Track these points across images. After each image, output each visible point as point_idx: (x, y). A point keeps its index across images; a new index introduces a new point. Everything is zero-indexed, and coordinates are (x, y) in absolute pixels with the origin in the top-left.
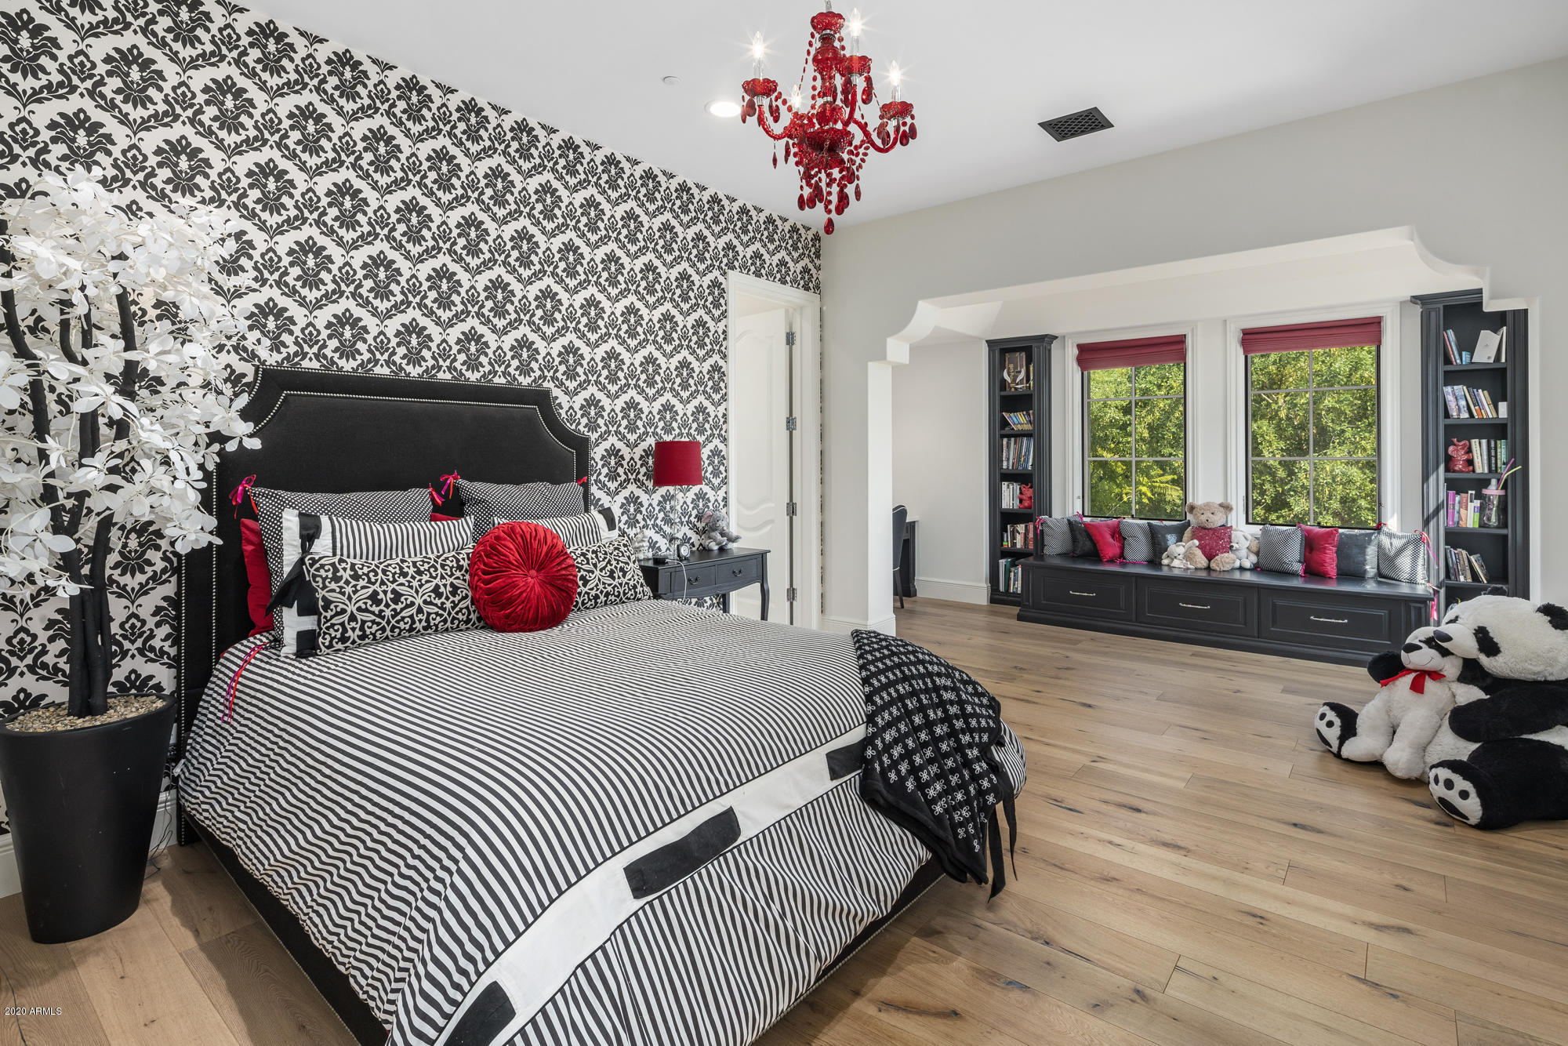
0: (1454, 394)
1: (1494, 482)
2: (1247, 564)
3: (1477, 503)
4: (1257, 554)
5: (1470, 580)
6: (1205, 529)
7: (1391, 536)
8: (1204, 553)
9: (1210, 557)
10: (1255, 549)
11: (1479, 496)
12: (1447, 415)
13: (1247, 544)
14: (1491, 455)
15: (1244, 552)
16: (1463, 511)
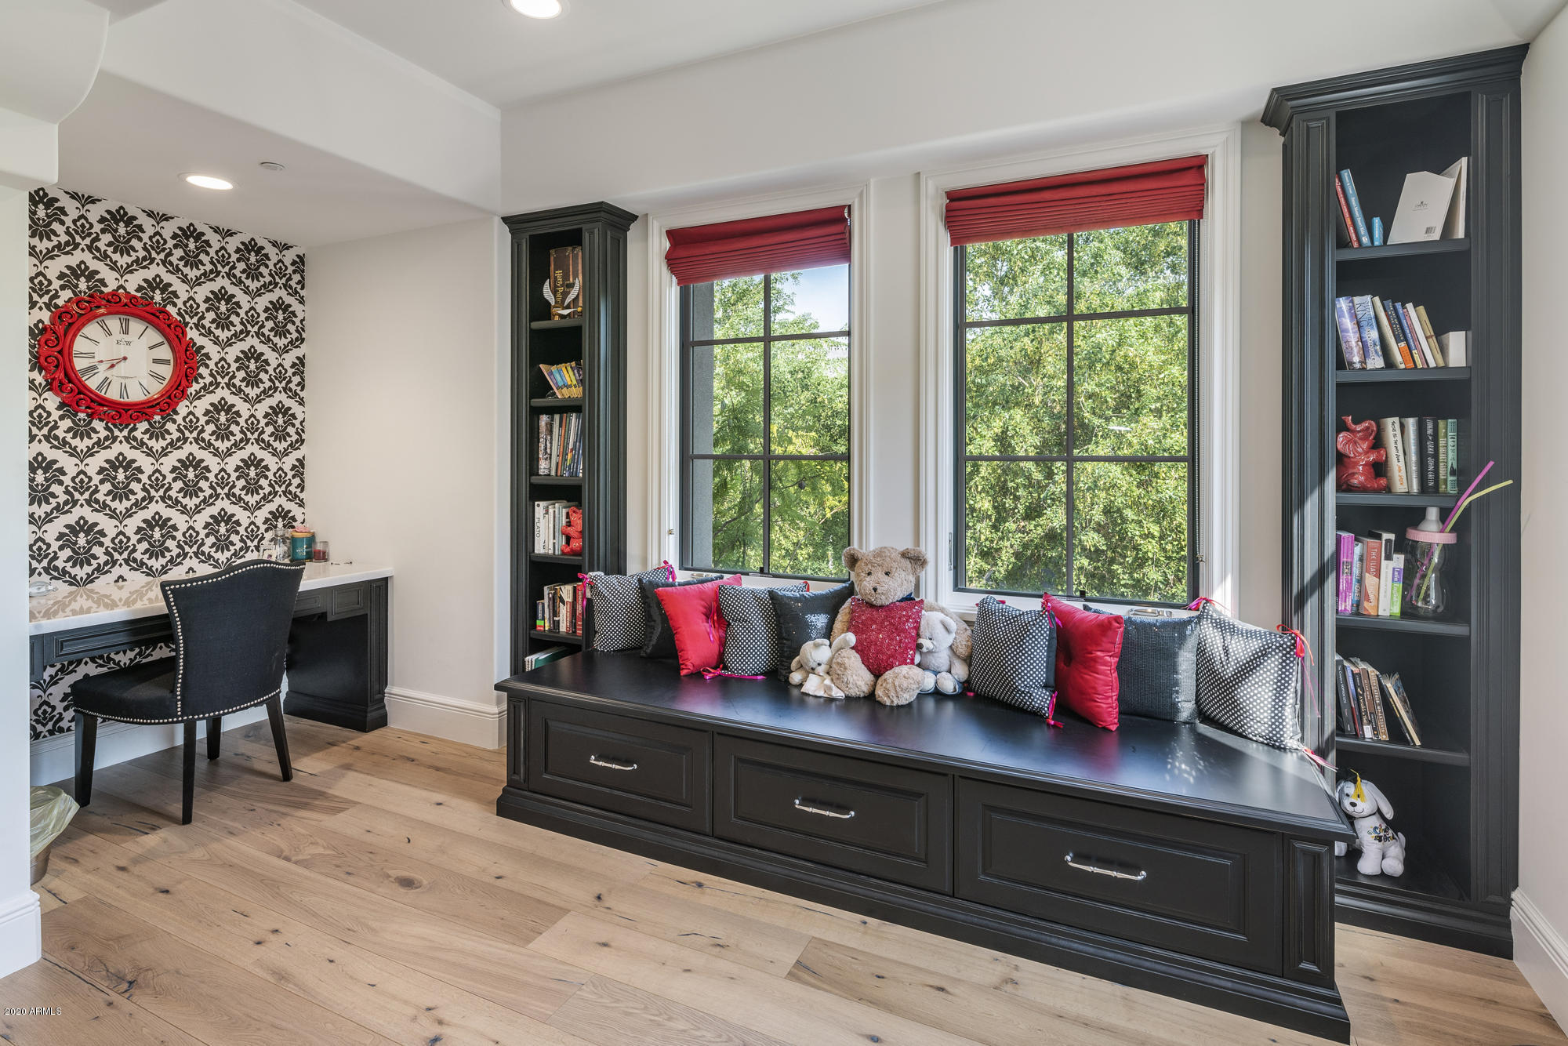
0: (1354, 316)
1: (1433, 513)
2: (949, 685)
3: (1399, 560)
4: (968, 660)
5: (1384, 737)
6: (871, 605)
7: (1222, 626)
8: (866, 661)
9: (877, 672)
10: (963, 651)
11: (1403, 545)
12: (1341, 363)
13: (949, 640)
14: (1426, 454)
15: (942, 658)
16: (1370, 580)
